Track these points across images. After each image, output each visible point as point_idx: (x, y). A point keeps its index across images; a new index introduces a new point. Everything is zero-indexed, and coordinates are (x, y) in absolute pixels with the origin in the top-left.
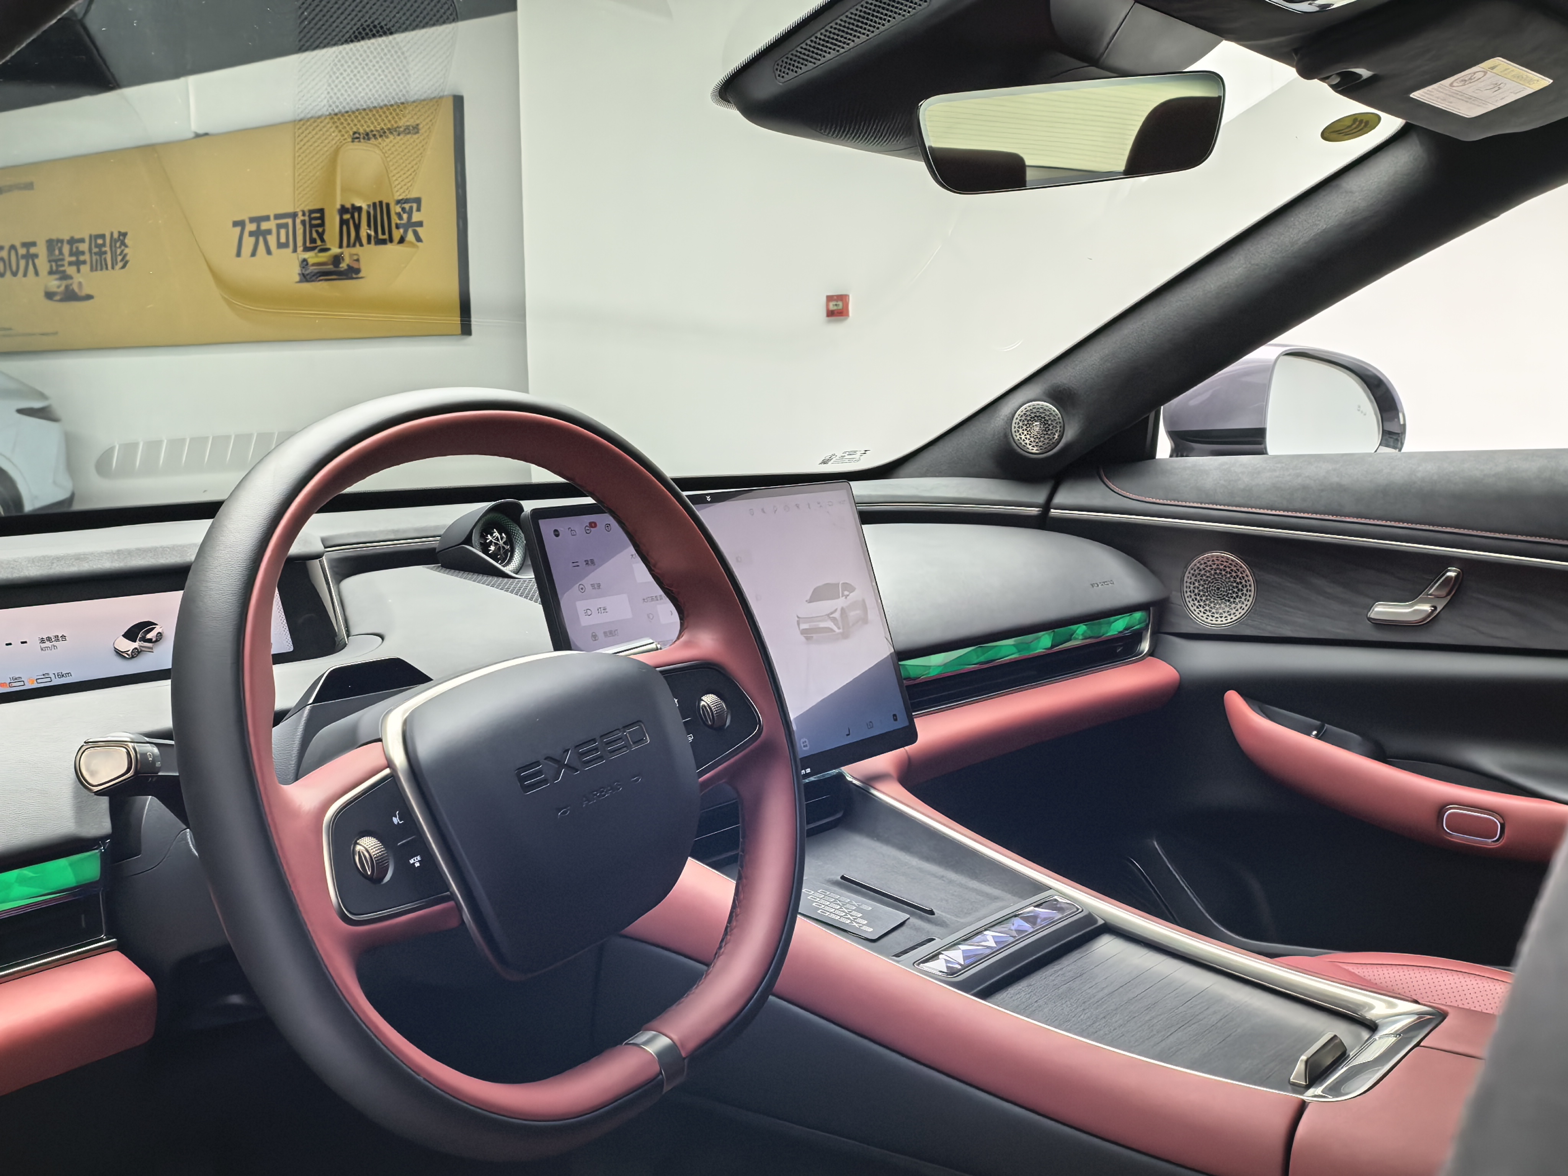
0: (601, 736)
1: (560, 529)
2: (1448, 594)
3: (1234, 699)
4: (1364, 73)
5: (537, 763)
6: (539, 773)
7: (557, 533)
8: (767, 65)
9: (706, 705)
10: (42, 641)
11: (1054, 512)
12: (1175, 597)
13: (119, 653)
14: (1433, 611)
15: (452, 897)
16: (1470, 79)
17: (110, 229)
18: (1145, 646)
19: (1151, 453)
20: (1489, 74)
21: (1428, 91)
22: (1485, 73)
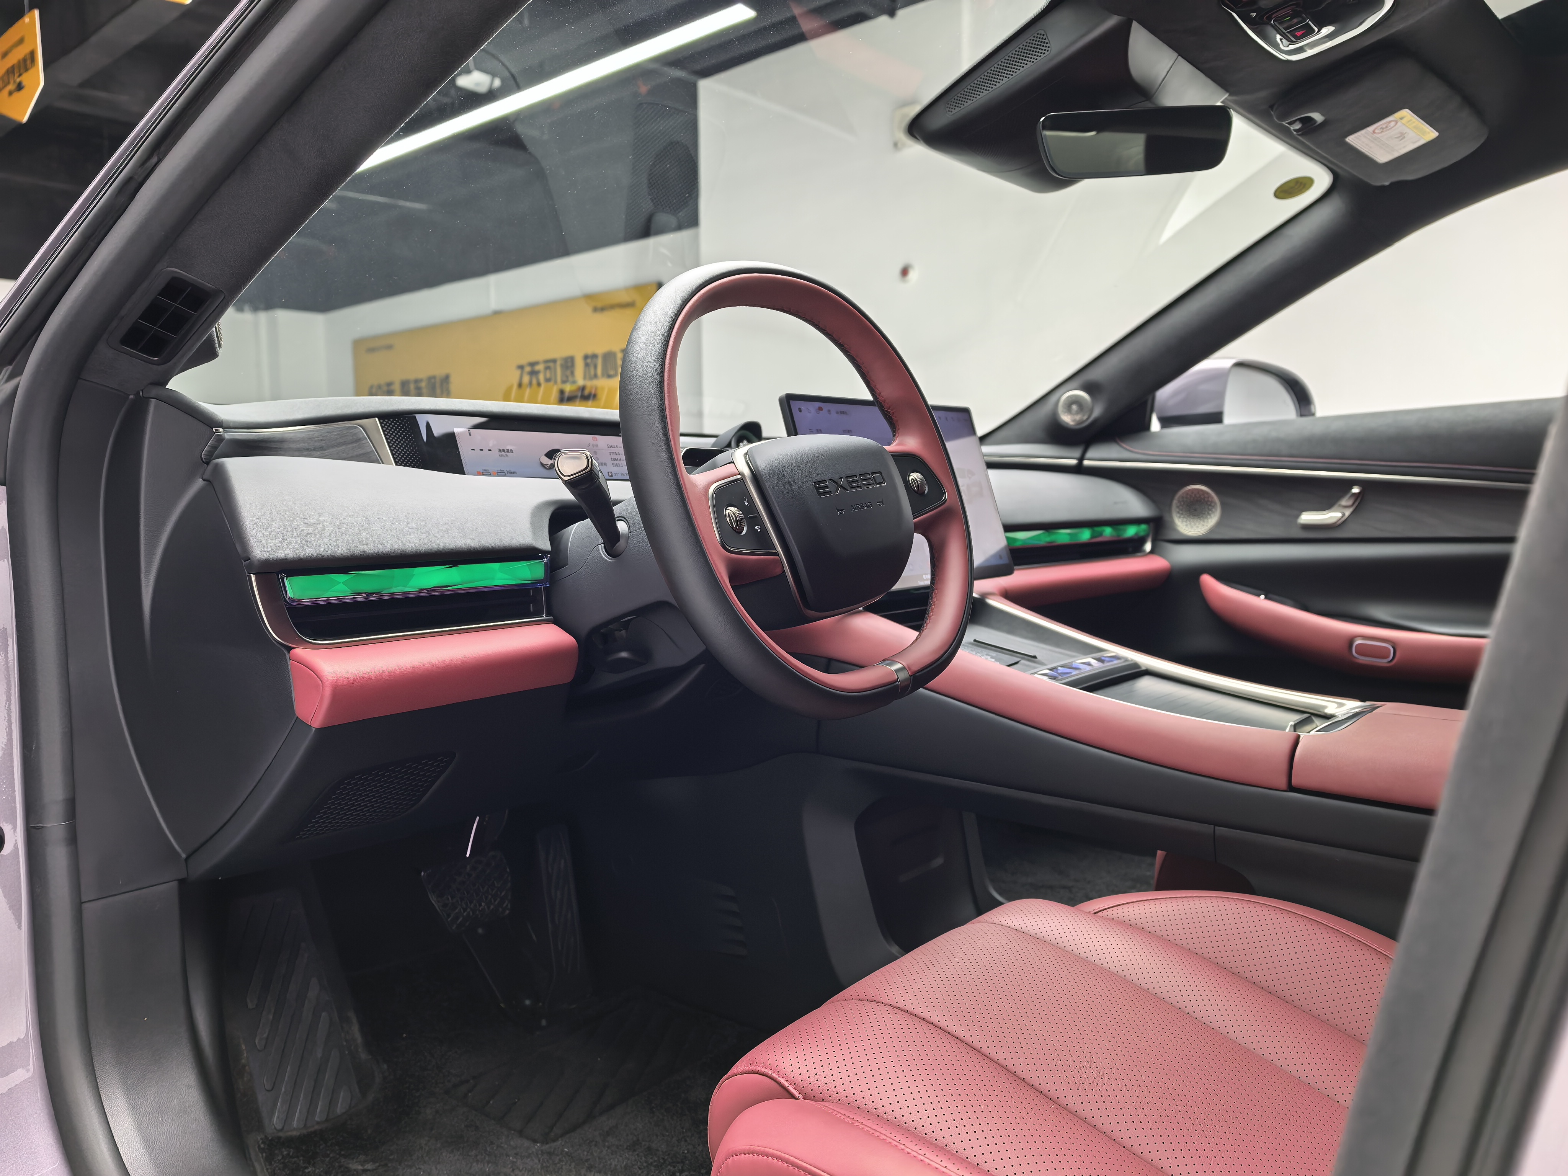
0: (860, 475)
1: (803, 408)
2: (1354, 504)
3: (1207, 580)
4: (1318, 117)
5: (825, 481)
6: (827, 487)
7: (800, 410)
8: (941, 104)
9: (914, 478)
10: (500, 451)
11: (1086, 463)
12: (1166, 517)
13: (543, 465)
14: (1342, 517)
15: (777, 554)
16: (1387, 127)
17: (440, 372)
18: (1148, 547)
19: (1147, 426)
20: (1399, 124)
21: (1358, 135)
22: (1397, 122)
